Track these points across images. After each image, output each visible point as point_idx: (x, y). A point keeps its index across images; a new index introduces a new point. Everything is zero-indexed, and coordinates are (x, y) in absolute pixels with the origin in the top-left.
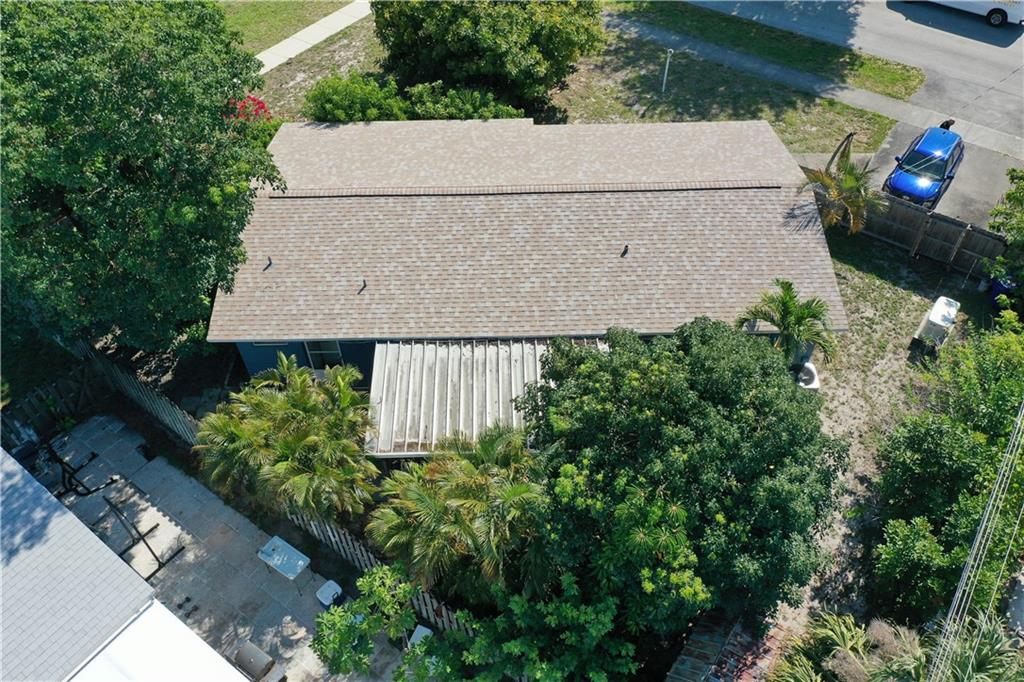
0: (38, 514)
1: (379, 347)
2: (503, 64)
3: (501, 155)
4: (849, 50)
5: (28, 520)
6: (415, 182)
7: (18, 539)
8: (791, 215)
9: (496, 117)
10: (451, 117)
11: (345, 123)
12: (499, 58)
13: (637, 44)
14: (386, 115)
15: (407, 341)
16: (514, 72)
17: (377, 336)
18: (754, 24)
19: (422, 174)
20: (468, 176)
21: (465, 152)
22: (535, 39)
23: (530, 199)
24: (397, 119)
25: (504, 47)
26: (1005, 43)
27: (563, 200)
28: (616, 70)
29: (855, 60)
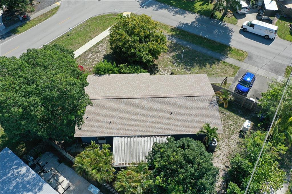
0: (40, 184)
1: (114, 138)
2: (142, 59)
3: (142, 86)
4: (229, 46)
5: (38, 185)
6: (121, 95)
7: (36, 190)
8: (211, 103)
9: (140, 73)
10: (129, 73)
11: (103, 75)
12: (141, 58)
13: (176, 45)
14: (114, 73)
15: (121, 137)
16: (145, 61)
17: (114, 136)
18: (205, 38)
19: (123, 92)
20: (134, 92)
21: (133, 85)
22: (150, 51)
23: (149, 99)
24: (116, 73)
25: (142, 55)
26: (268, 44)
27: (157, 100)
28: (170, 53)
29: (231, 49)
